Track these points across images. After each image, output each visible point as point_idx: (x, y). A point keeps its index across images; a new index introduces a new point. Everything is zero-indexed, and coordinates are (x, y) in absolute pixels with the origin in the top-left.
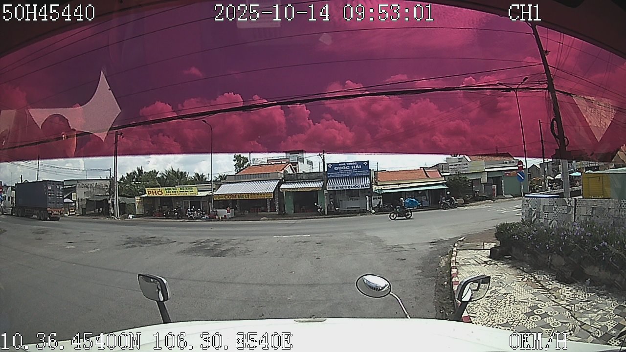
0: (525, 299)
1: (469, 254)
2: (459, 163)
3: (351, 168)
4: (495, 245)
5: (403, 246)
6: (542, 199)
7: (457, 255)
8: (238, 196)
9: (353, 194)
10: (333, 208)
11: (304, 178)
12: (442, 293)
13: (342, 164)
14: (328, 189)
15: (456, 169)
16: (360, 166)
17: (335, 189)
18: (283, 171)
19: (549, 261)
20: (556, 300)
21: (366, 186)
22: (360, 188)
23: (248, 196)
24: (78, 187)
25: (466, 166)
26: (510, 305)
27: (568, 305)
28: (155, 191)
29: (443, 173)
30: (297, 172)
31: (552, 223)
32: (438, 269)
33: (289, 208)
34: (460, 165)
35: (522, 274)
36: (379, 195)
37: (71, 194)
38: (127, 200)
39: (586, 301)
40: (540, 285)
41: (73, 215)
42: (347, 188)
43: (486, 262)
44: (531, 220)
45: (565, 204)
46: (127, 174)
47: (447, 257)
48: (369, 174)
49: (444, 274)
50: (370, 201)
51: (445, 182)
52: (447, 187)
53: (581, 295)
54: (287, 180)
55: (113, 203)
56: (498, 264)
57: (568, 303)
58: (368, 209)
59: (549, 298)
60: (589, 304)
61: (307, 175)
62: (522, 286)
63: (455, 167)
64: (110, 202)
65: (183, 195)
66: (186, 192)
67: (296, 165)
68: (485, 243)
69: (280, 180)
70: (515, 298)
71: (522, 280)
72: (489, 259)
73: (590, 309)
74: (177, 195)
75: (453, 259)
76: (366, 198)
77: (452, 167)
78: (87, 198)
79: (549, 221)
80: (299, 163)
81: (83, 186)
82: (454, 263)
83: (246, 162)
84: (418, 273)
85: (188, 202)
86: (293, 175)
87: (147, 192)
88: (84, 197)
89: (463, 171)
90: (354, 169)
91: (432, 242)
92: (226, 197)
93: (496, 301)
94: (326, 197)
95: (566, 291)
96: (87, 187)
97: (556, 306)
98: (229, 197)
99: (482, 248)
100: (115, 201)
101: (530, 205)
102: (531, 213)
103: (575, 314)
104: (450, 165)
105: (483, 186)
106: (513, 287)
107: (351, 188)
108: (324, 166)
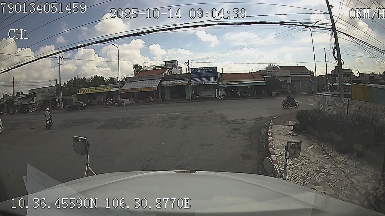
0: (316, 161)
1: (280, 127)
2: (274, 70)
3: (206, 71)
4: (296, 123)
5: (239, 121)
6: (327, 96)
7: (272, 128)
8: (136, 90)
9: (207, 87)
10: (195, 96)
11: (176, 77)
12: (262, 153)
13: (200, 69)
14: (191, 84)
15: (271, 74)
16: (212, 70)
17: (196, 84)
18: (163, 73)
19: (331, 137)
20: (335, 164)
21: (215, 82)
22: (212, 83)
23: (142, 89)
24: (37, 93)
25: (278, 72)
26: (306, 164)
27: (343, 168)
28: (85, 90)
29: (263, 76)
30: (173, 74)
31: (333, 112)
32: (260, 136)
33: (168, 97)
34: (274, 71)
35: (313, 144)
36: (224, 88)
37: (33, 98)
38: (68, 98)
39: (354, 167)
40: (325, 152)
41: (35, 111)
42: (204, 84)
43: (290, 134)
44: (319, 110)
45: (341, 101)
46: (68, 81)
47: (266, 129)
48: (217, 75)
49: (263, 140)
50: (218, 91)
51: (264, 81)
52: (266, 85)
53: (352, 163)
54: (166, 79)
55: (59, 100)
56: (298, 135)
57: (343, 167)
58: (216, 97)
59: (331, 162)
60: (356, 169)
61: (179, 75)
62: (314, 152)
63: (271, 72)
64: (57, 100)
65: (101, 91)
66: (103, 89)
67: (172, 70)
68: (290, 121)
69: (161, 79)
70: (309, 159)
71: (313, 148)
72: (292, 132)
73: (357, 173)
74: (98, 92)
75: (270, 130)
76: (215, 90)
77: (269, 72)
78: (43, 99)
79: (331, 111)
80: (174, 68)
81: (40, 92)
82: (270, 133)
83: (141, 69)
84: (247, 139)
85: (105, 95)
86: (170, 76)
87: (80, 92)
88: (41, 99)
89: (276, 75)
90: (207, 71)
91: (256, 119)
92: (128, 91)
93: (297, 161)
94: (190, 89)
95: (341, 159)
96: (43, 92)
97: (335, 168)
98: (130, 91)
99: (288, 125)
100: (60, 99)
101: (319, 100)
102: (319, 105)
103: (347, 175)
104: (268, 71)
105: (288, 85)
106: (308, 152)
107: (206, 84)
108: (189, 70)
